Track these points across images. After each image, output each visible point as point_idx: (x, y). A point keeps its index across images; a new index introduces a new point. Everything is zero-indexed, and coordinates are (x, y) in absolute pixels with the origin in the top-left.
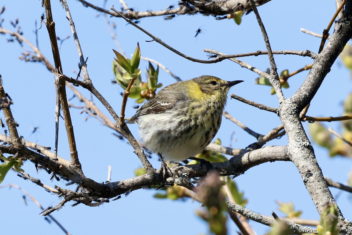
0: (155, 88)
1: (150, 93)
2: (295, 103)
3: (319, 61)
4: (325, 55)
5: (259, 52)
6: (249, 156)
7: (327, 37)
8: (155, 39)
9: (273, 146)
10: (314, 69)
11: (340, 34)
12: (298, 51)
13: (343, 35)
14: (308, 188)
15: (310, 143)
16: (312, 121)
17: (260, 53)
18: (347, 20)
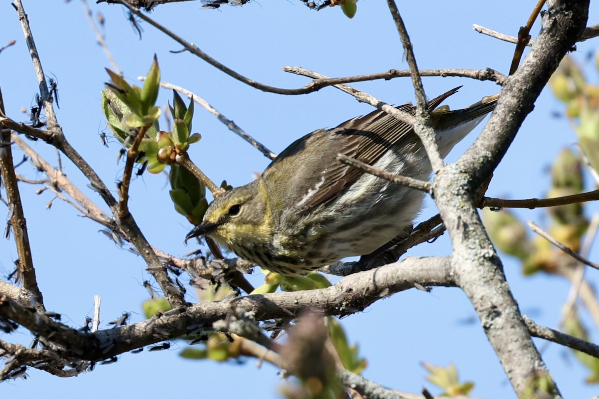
0: (186, 144)
1: (176, 154)
2: (465, 172)
3: (511, 90)
4: (524, 78)
5: (393, 72)
6: (374, 276)
7: (527, 41)
8: (187, 47)
9: (421, 258)
10: (502, 106)
11: (552, 36)
12: (470, 70)
13: (558, 39)
14: (492, 339)
15: (495, 251)
16: (496, 208)
17: (395, 74)
18: (567, 9)
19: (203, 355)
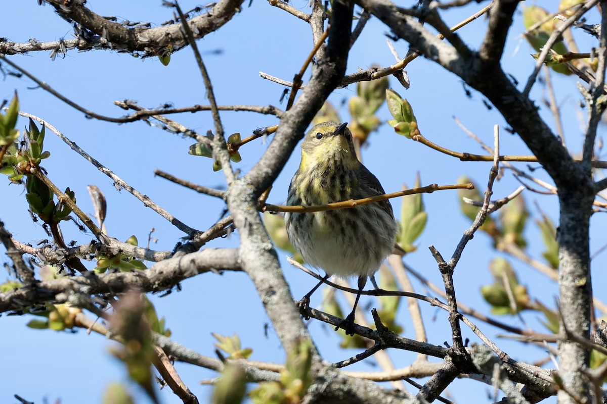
0: (38, 159)
1: (31, 167)
2: (252, 184)
3: (287, 122)
4: (298, 113)
5: (197, 107)
6: (180, 262)
7: (300, 85)
8: (41, 85)
9: (216, 249)
10: (280, 134)
11: (320, 82)
12: (257, 106)
13: (324, 84)
14: (269, 312)
15: (272, 245)
16: (274, 212)
17: (199, 109)
18: (331, 61)
19: (46, 326)
